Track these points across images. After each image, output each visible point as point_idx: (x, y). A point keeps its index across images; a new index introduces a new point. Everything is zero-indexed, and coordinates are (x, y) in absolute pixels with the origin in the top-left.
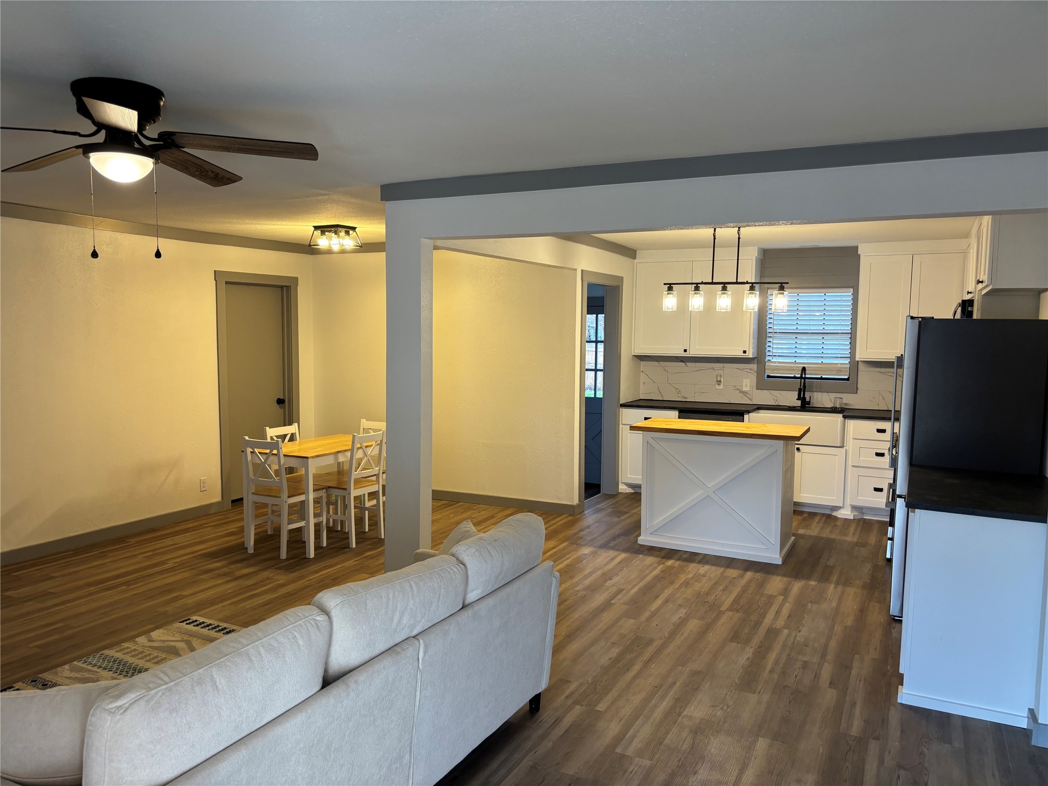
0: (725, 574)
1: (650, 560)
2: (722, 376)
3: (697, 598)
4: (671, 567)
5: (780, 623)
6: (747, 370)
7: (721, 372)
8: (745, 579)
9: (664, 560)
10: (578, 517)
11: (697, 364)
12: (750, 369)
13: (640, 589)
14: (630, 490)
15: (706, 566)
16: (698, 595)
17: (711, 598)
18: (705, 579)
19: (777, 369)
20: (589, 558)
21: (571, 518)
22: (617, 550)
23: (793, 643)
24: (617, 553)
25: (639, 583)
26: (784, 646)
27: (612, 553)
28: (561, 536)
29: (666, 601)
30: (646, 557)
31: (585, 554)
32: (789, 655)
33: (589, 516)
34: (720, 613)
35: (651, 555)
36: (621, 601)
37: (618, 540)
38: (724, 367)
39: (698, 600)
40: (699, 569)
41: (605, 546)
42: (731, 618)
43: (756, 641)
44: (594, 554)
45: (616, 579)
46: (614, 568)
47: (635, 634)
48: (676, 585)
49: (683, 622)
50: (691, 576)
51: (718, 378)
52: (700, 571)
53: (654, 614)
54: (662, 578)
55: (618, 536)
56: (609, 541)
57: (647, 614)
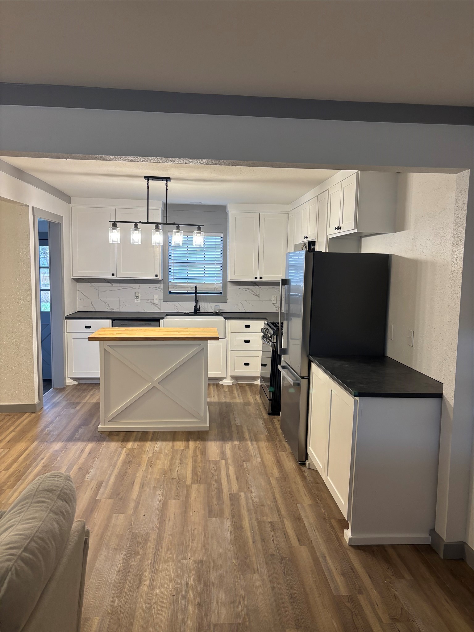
0: (175, 448)
1: (113, 445)
2: (139, 293)
3: (165, 476)
4: (132, 450)
5: (235, 488)
6: (156, 288)
7: (137, 290)
8: (191, 449)
9: (124, 444)
10: (39, 414)
11: (120, 284)
12: (158, 288)
13: (116, 478)
14: (76, 383)
15: (158, 443)
16: (164, 473)
17: (175, 474)
18: (162, 456)
19: (176, 287)
20: (62, 455)
21: (33, 416)
22: (83, 441)
23: (253, 505)
24: (84, 444)
25: (113, 471)
26: (249, 510)
27: (80, 445)
28: (30, 435)
29: (142, 486)
30: (109, 443)
31: (57, 451)
32: (257, 519)
33: (49, 411)
34: (188, 488)
35: (112, 440)
36: (105, 496)
37: (81, 431)
38: (140, 287)
39: (166, 478)
40: (154, 447)
41: (71, 439)
42: (199, 492)
43: (227, 510)
44: (64, 448)
45: (92, 472)
46: (86, 460)
47: (130, 532)
48: (144, 467)
49: (164, 505)
50: (150, 455)
51: (137, 294)
52: (156, 449)
53: (138, 503)
54: (130, 462)
55: (80, 426)
56: (74, 434)
57: (132, 505)
